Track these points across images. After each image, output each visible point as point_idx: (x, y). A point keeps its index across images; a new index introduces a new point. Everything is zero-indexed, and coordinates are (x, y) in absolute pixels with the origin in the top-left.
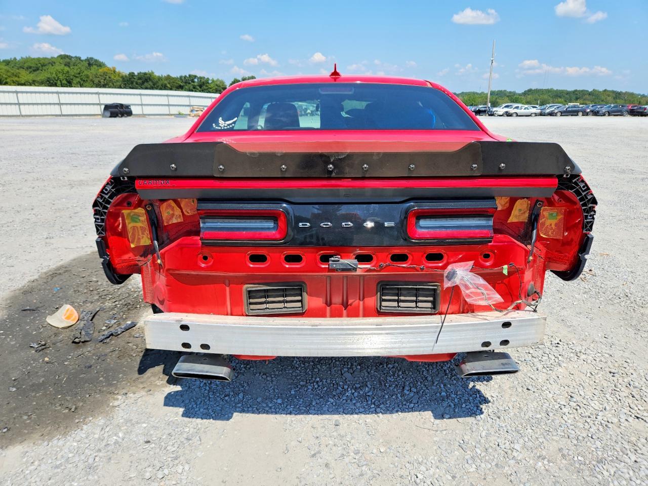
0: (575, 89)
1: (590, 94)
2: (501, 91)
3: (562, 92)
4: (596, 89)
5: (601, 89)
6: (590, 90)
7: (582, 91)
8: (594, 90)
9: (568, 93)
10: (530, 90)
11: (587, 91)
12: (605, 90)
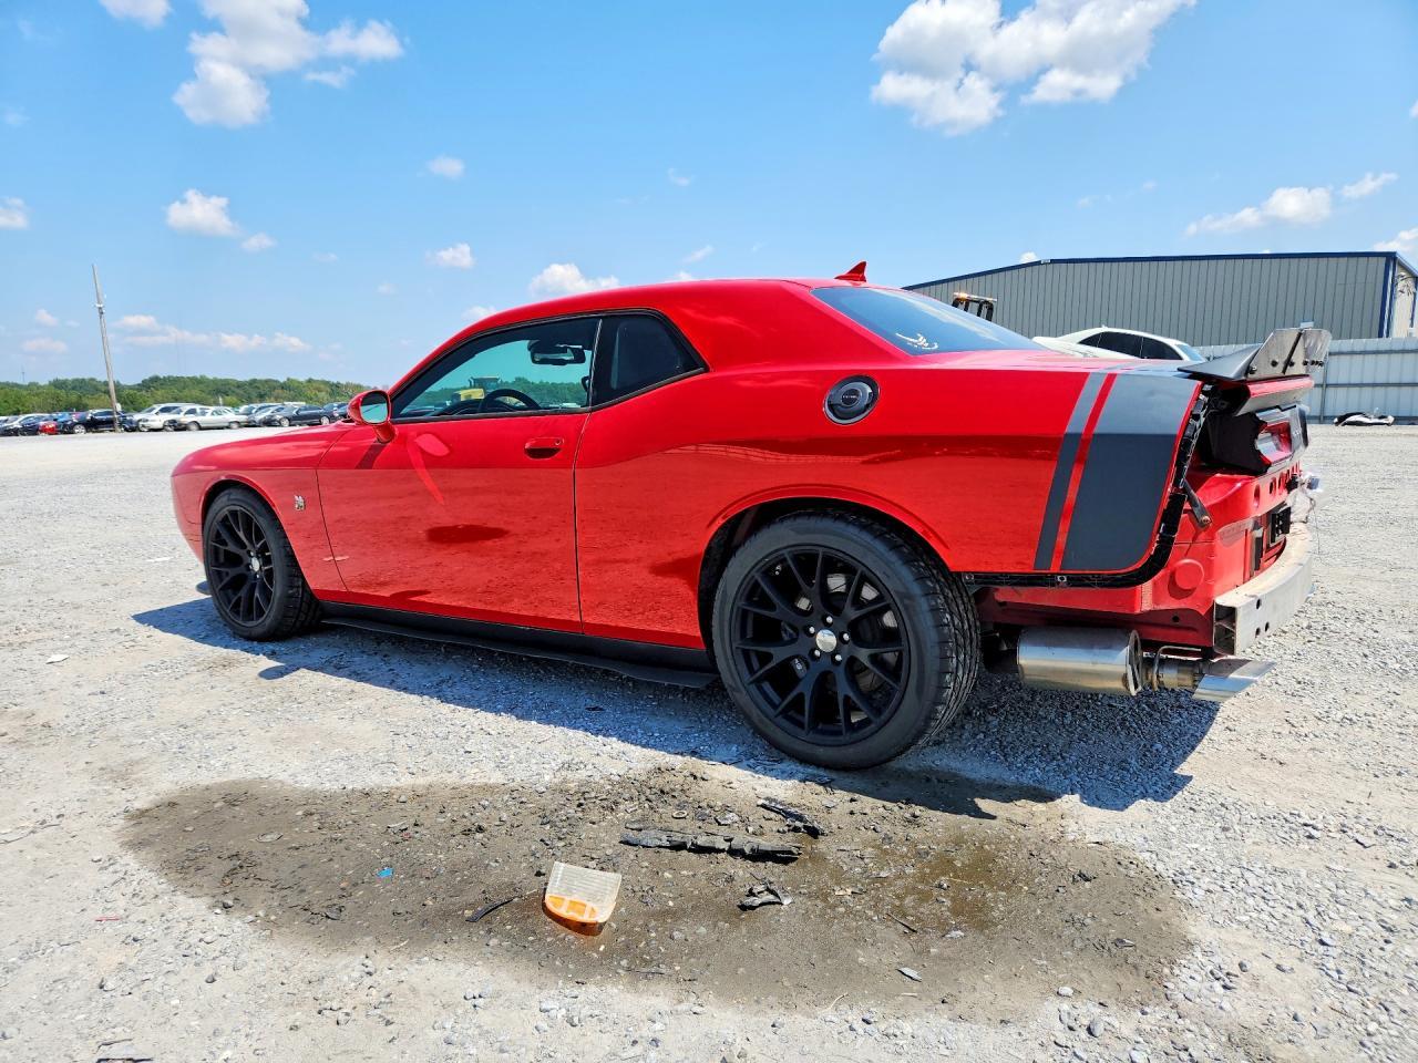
0: (252, 377)
1: (283, 387)
2: (83, 380)
3: (226, 383)
4: (292, 377)
5: (302, 378)
6: (282, 379)
7: (267, 381)
8: (288, 379)
9: (240, 385)
10: (155, 379)
11: (277, 381)
12: (310, 381)
